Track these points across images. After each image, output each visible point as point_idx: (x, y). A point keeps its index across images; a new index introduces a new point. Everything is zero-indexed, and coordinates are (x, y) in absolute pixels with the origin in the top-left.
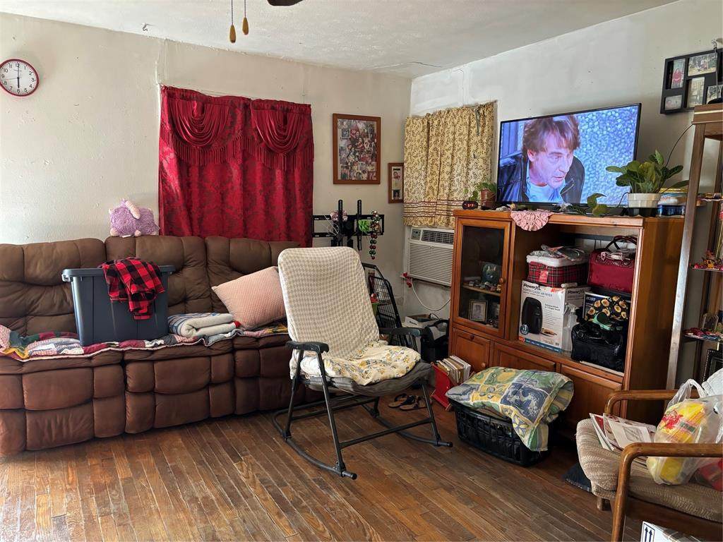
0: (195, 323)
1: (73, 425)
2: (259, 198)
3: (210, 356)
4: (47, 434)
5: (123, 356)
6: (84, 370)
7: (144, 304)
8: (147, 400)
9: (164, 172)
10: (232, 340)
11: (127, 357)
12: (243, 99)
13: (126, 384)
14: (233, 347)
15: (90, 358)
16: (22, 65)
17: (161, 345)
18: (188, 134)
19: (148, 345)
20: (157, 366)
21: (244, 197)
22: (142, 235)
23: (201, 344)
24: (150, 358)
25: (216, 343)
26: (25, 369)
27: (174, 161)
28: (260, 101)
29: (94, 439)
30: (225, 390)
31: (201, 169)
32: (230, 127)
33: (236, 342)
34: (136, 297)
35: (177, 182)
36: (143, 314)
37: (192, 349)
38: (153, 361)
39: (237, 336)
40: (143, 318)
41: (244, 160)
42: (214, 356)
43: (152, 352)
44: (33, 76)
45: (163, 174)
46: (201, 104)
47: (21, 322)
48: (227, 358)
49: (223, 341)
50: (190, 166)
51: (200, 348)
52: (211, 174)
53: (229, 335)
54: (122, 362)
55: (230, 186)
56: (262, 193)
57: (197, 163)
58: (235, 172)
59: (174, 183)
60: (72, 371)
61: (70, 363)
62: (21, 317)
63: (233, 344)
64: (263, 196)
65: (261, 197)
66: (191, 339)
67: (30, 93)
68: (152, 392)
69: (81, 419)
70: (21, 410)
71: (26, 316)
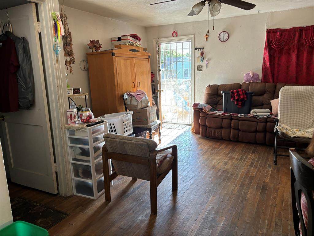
0: (256, 111)
1: (217, 133)
2: (305, 67)
3: (258, 122)
4: (211, 134)
5: (232, 117)
6: (221, 119)
7: (240, 103)
8: (236, 131)
9: (265, 60)
10: (266, 118)
11: (233, 118)
12: (300, 27)
13: (231, 126)
14: (266, 121)
15: (223, 116)
16: (225, 33)
17: (243, 116)
18: (274, 46)
19: (239, 115)
20: (241, 122)
21: (297, 67)
22: (253, 82)
23: (256, 118)
24: (239, 119)
25: (261, 118)
26: (207, 116)
27: (268, 56)
28: (308, 26)
29: (222, 139)
30: (262, 135)
31: (279, 58)
32: (293, 40)
33: (268, 119)
34: (238, 100)
35: (268, 63)
36: (239, 106)
37: (252, 119)
38: (240, 120)
39: (268, 117)
40: (239, 107)
41: (298, 52)
42: (259, 122)
43: (240, 117)
44: (228, 35)
45: (265, 61)
46: (280, 33)
47: (215, 106)
48: (264, 124)
49: (264, 118)
50: (275, 57)
51: (254, 119)
52: (284, 59)
53: (266, 116)
54: (231, 119)
55: (291, 63)
56: (306, 65)
57: (277, 56)
58: (294, 57)
59: (268, 64)
60: (218, 119)
61: (218, 117)
62: (215, 104)
63: (267, 120)
64: (306, 66)
65: (305, 66)
66: (253, 116)
67: (227, 41)
68: (238, 129)
69: (219, 132)
70: (206, 126)
71: (217, 104)
